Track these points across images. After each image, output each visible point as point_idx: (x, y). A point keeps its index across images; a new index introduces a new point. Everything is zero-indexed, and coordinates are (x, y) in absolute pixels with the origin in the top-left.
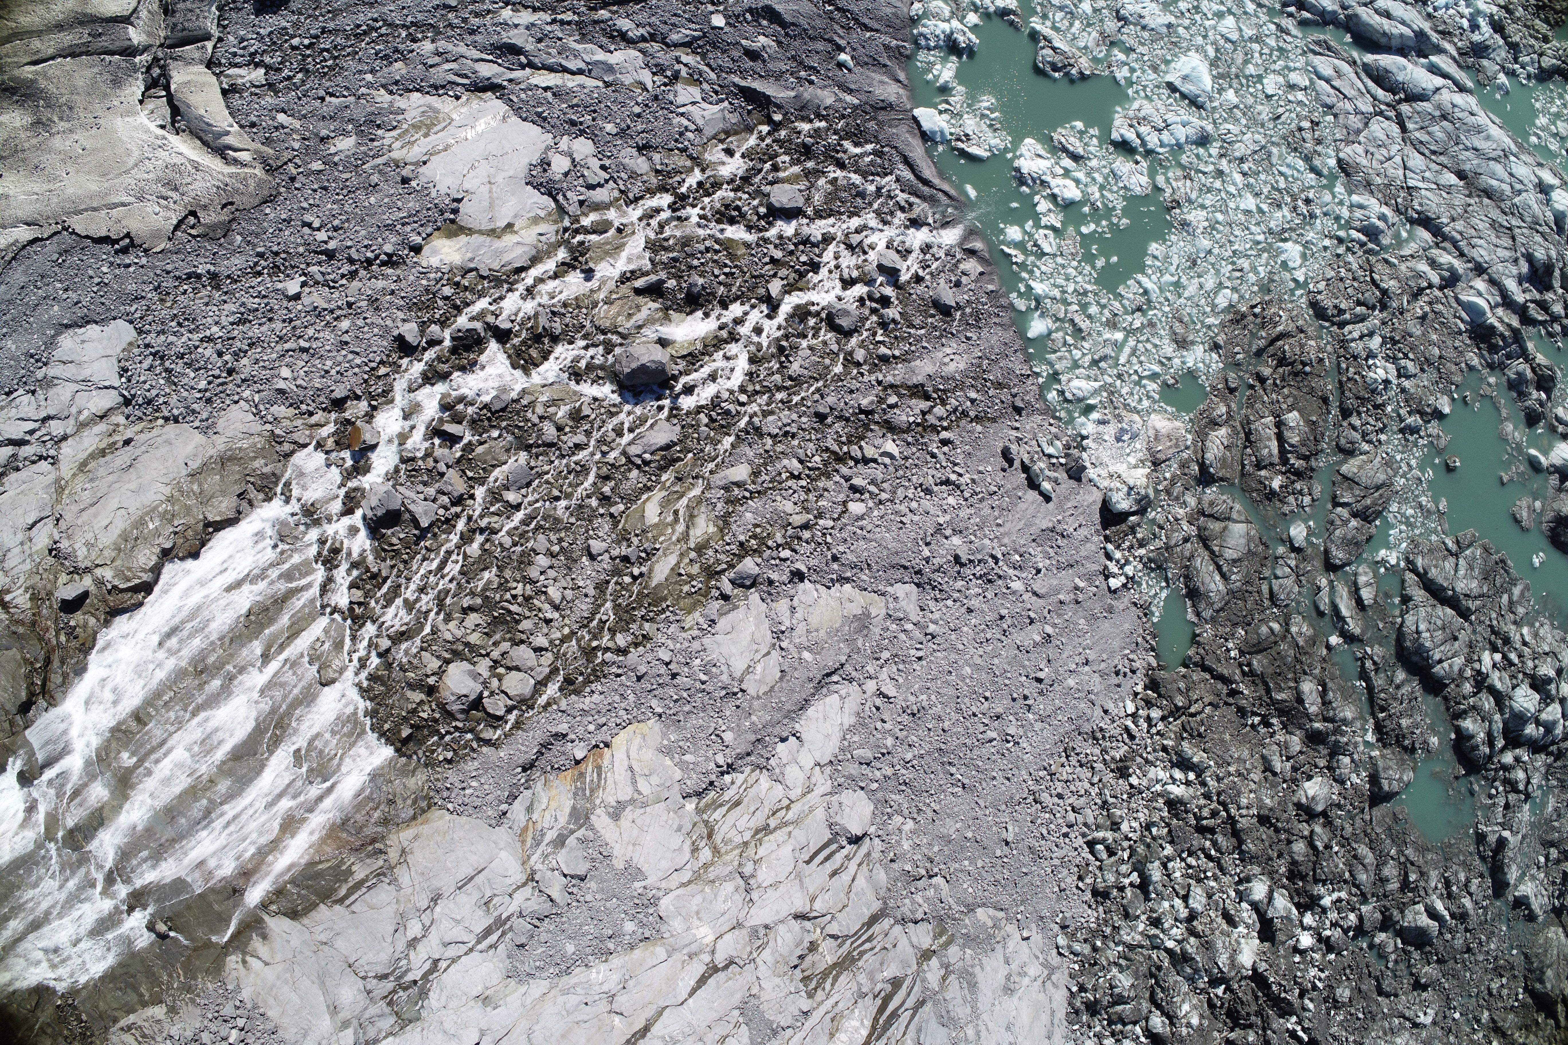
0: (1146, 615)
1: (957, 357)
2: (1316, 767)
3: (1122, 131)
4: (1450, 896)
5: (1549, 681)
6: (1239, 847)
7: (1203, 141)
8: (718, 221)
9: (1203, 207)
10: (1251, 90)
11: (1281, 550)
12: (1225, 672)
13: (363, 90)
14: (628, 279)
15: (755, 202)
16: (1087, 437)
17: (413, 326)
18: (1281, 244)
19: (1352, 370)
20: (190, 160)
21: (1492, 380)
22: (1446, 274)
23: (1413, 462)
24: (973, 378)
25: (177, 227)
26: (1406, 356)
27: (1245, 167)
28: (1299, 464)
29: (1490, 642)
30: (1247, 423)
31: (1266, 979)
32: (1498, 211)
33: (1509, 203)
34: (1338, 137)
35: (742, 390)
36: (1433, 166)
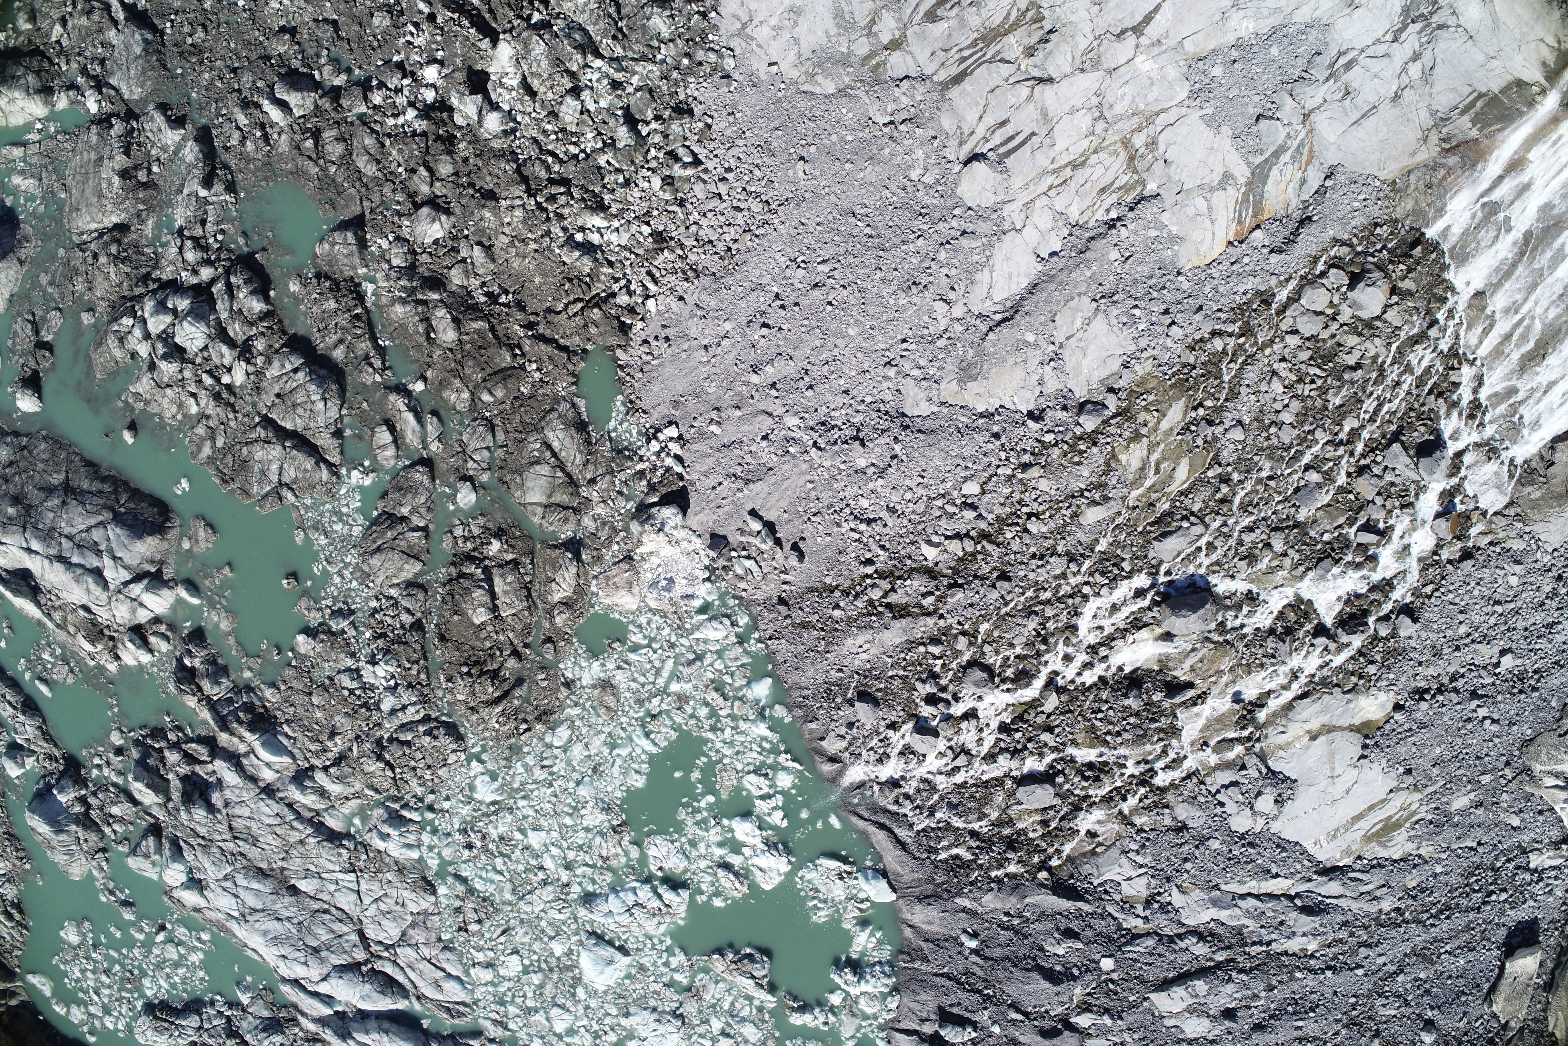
0: (631, 402)
1: (854, 651)
2: (430, 253)
3: (678, 899)
4: (262, 126)
5: (164, 357)
6: (519, 166)
9: (587, 830)
10: (535, 957)
11: (484, 478)
12: (542, 346)
13: (1444, 856)
14: (1199, 697)
15: (1067, 786)
16: (704, 580)
17: (1403, 633)
18: (499, 798)
19: (414, 672)
21: (247, 674)
22: (308, 783)
23: (337, 579)
24: (837, 630)
26: (352, 692)
27: (541, 875)
28: (470, 569)
29: (235, 395)
30: (531, 607)
31: (479, 31)
32: (250, 856)
33: (238, 865)
34: (436, 918)
35: (1086, 598)
36: (326, 897)
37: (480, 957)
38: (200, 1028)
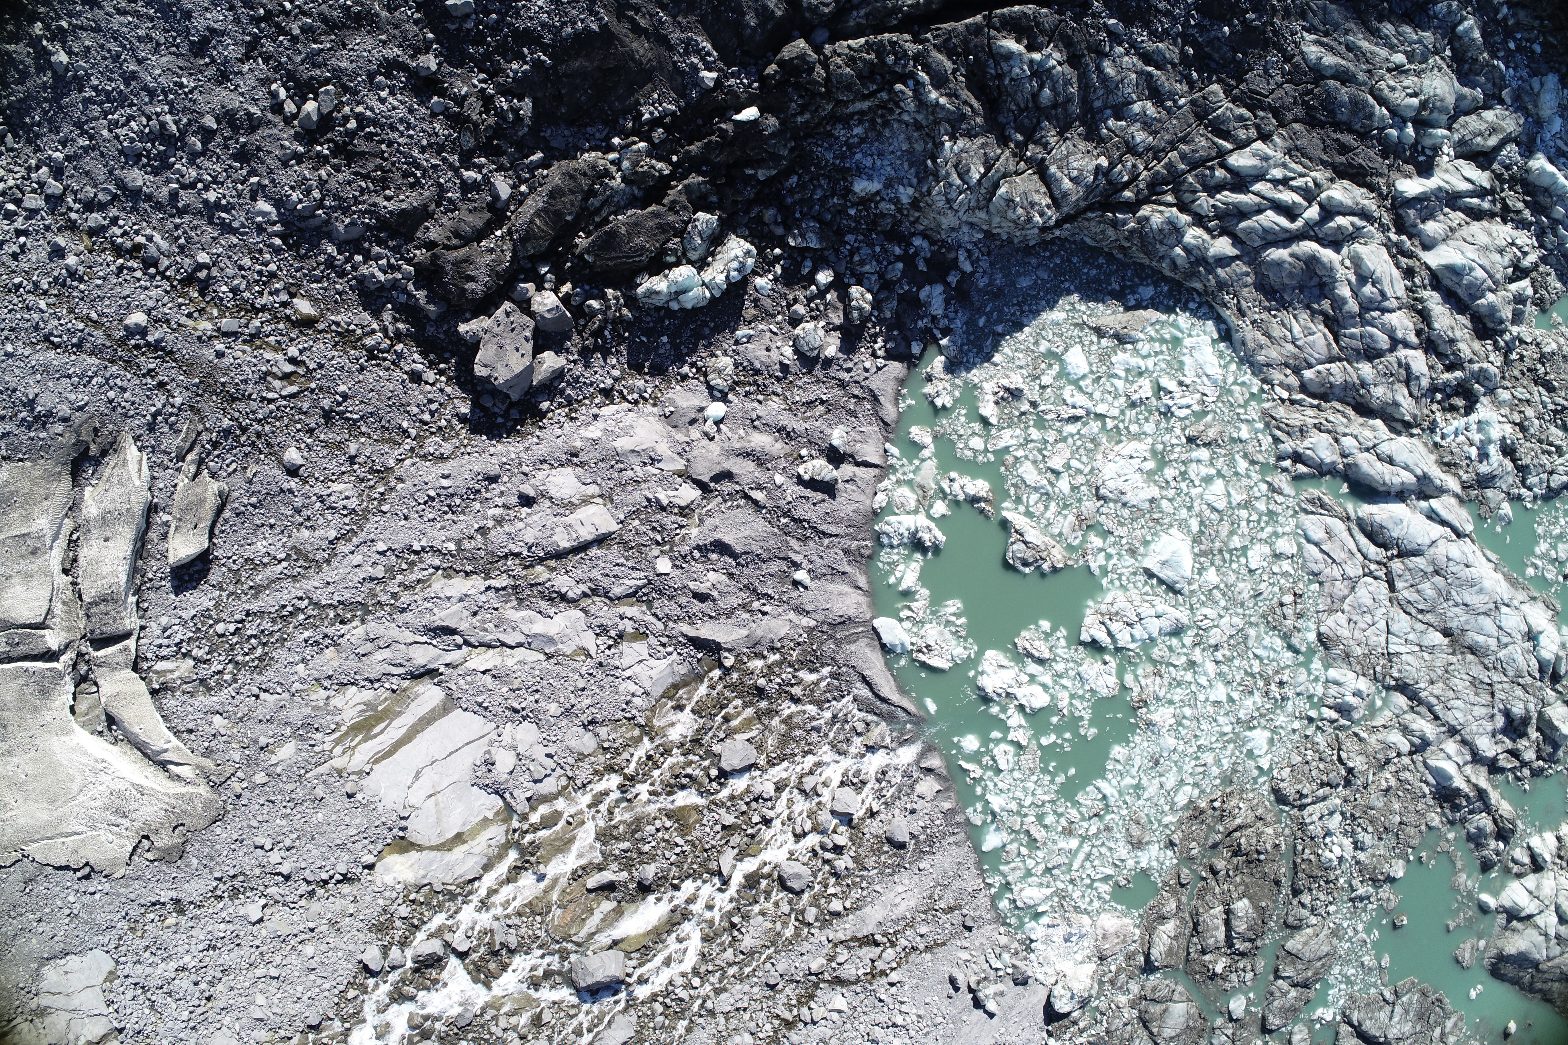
1: (909, 893)
3: (1092, 630)
7: (1177, 631)
8: (669, 794)
9: (1171, 702)
10: (1234, 566)
11: (1219, 1021)
13: (297, 686)
14: (580, 877)
15: (706, 763)
17: (375, 951)
18: (1248, 733)
19: (1307, 851)
20: (133, 784)
21: (1451, 836)
22: (1417, 741)
23: (1360, 928)
24: (925, 913)
25: (132, 854)
26: (1365, 830)
27: (1219, 655)
28: (1244, 947)
30: (1195, 915)
32: (1481, 667)
33: (1493, 658)
34: (1321, 607)
35: (696, 972)
36: (1420, 626)
37: (1286, 566)
38: (1551, 473)
